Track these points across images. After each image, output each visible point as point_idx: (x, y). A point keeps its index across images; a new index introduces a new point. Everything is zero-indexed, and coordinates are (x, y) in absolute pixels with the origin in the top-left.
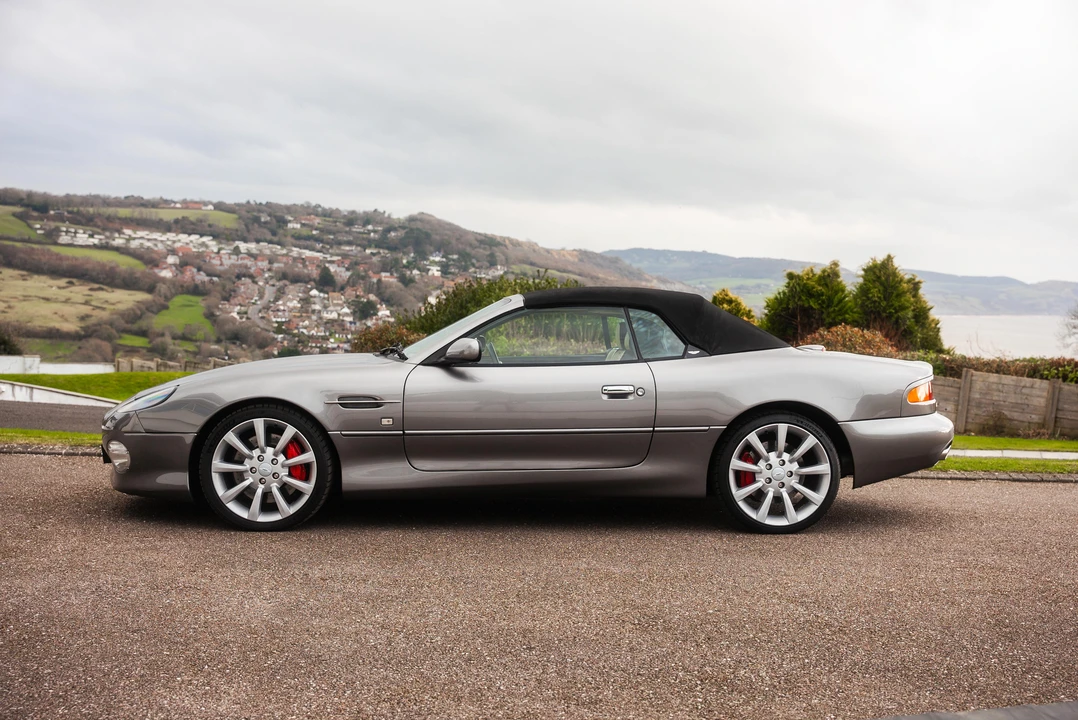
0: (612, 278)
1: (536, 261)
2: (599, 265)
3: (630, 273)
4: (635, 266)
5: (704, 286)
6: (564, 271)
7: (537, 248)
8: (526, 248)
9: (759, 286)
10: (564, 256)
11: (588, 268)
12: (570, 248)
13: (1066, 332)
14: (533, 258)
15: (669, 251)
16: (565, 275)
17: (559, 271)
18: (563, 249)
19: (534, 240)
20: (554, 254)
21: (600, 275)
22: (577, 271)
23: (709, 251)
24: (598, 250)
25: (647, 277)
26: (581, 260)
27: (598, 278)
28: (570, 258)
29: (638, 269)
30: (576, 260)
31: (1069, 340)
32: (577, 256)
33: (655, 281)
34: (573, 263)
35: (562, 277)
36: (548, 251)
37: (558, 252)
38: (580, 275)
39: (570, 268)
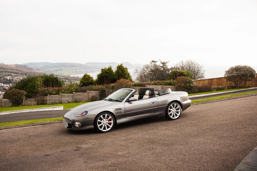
0: (25, 70)
1: (5, 68)
2: (21, 68)
3: (29, 69)
4: (30, 67)
5: (47, 70)
6: (13, 70)
7: (4, 65)
8: (1, 65)
9: (60, 69)
10: (12, 66)
11: (19, 68)
12: (13, 64)
13: (134, 73)
14: (4, 67)
15: (38, 63)
16: (13, 71)
17: (11, 70)
18: (11, 65)
19: (3, 63)
20: (9, 66)
21: (22, 70)
22: (16, 69)
23: (48, 62)
24: (20, 64)
25: (34, 69)
26: (16, 67)
27: (22, 71)
28: (14, 67)
29: (31, 68)
30: (15, 67)
31: (135, 75)
32: (15, 66)
33: (36, 70)
34: (15, 68)
35: (12, 71)
36: (7, 65)
37: (10, 65)
38: (17, 70)
39: (14, 69)
